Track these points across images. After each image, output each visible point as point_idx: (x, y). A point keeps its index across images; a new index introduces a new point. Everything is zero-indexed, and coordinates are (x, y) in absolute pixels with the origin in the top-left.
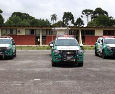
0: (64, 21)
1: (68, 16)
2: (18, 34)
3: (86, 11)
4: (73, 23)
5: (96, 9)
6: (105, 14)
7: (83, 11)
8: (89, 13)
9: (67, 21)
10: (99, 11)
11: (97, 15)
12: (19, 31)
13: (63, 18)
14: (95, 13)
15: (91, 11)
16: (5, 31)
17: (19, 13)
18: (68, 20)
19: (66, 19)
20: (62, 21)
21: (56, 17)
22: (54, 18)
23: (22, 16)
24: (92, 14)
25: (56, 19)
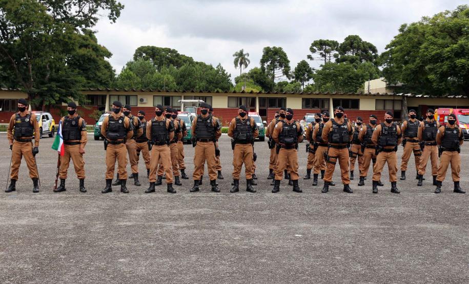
0: (263, 69)
1: (274, 56)
2: (139, 105)
3: (320, 44)
4: (286, 73)
5: (347, 39)
6: (370, 52)
7: (315, 44)
8: (328, 48)
9: (272, 68)
11: (350, 54)
12: (142, 100)
13: (263, 62)
14: (343, 49)
15: (334, 44)
16: (116, 98)
17: (153, 48)
18: (275, 67)
19: (269, 63)
20: (259, 70)
21: (246, 57)
22: (241, 60)
23: (161, 56)
24: (337, 53)
25: (248, 63)
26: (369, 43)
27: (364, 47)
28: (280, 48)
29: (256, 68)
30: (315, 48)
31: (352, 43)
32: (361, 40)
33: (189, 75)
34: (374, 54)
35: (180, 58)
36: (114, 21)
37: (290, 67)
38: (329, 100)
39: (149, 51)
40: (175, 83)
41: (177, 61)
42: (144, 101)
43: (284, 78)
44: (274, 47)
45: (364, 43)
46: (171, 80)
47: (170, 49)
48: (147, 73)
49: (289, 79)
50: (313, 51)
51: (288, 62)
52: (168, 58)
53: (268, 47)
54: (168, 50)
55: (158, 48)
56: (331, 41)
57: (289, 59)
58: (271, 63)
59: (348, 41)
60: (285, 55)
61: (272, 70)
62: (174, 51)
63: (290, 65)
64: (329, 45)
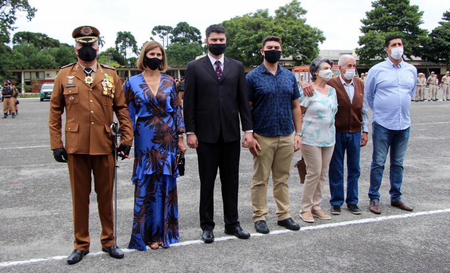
0: (117, 48)
1: (125, 38)
2: (46, 79)
3: (159, 29)
4: (135, 51)
5: (178, 25)
6: (196, 34)
7: (154, 29)
8: (165, 31)
9: (124, 47)
10: (183, 27)
11: (181, 36)
12: (48, 75)
13: (117, 42)
14: (176, 32)
15: (168, 29)
16: (29, 74)
17: (28, 33)
18: (126, 46)
19: (121, 44)
20: (114, 49)
21: (102, 39)
22: (99, 42)
23: (35, 39)
24: (172, 35)
25: (103, 43)
26: (194, 28)
27: (191, 30)
28: (129, 32)
29: (111, 48)
30: (155, 31)
31: (182, 28)
32: (188, 25)
33: (64, 55)
34: (198, 36)
35: (50, 41)
36: (30, 20)
37: (137, 47)
38: (177, 71)
39: (25, 36)
40: (55, 61)
41: (48, 43)
42: (50, 76)
43: (134, 55)
44: (125, 32)
45: (190, 27)
46: (52, 59)
47: (41, 34)
48: (32, 53)
49: (137, 55)
50: (154, 34)
51: (136, 42)
52: (40, 41)
53: (120, 32)
54: (40, 35)
55: (32, 33)
56: (167, 27)
57: (136, 40)
58: (123, 44)
59: (180, 26)
60: (133, 37)
61: (124, 49)
62: (45, 35)
63: (137, 44)
64: (166, 30)
